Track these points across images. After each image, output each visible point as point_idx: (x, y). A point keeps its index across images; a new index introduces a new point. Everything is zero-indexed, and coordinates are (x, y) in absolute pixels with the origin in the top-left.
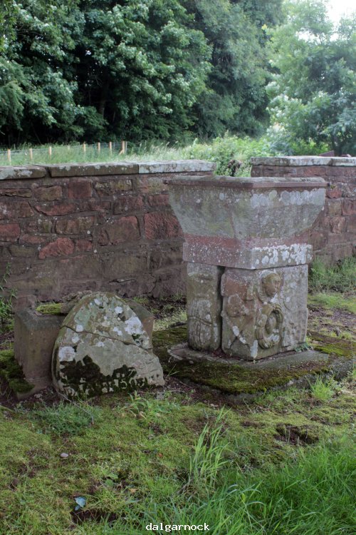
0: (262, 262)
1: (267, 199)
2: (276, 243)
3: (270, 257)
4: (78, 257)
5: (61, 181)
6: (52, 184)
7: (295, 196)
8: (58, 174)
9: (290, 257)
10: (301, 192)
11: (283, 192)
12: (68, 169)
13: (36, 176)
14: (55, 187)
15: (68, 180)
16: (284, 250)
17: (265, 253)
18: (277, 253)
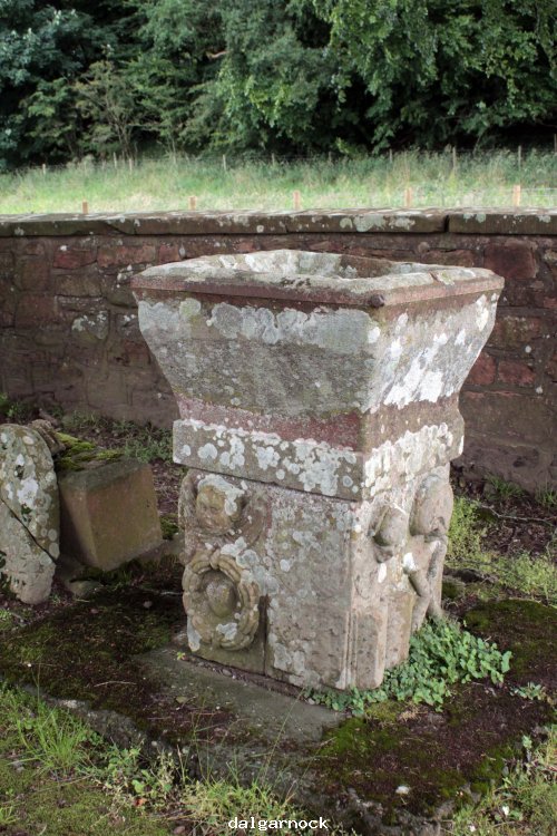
0: (199, 453)
1: (176, 315)
2: (250, 423)
3: (221, 450)
4: (502, 393)
5: (473, 242)
6: (455, 246)
7: (258, 320)
8: (461, 228)
9: (280, 465)
10: (274, 312)
11: (217, 306)
12: (481, 219)
13: (420, 229)
14: (458, 253)
15: (487, 240)
16: (261, 444)
17: (206, 438)
18: (242, 447)
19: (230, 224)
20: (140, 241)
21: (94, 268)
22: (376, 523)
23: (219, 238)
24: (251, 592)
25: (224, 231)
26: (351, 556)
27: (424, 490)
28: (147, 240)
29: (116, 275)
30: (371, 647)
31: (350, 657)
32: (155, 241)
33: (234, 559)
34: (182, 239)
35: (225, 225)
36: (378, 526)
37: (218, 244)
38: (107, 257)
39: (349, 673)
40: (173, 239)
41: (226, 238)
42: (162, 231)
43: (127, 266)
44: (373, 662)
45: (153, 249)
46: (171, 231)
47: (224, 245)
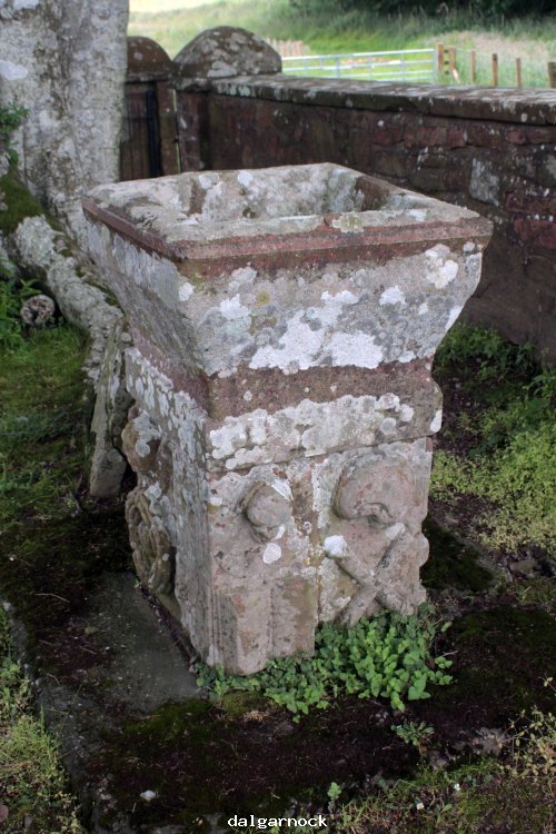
3: (144, 387)
9: (169, 415)
16: (160, 389)
19: (500, 109)
20: (435, 122)
21: (401, 147)
22: (243, 500)
23: (494, 124)
24: (158, 540)
25: (495, 117)
26: (208, 529)
27: (352, 468)
28: (441, 121)
29: (417, 156)
30: (232, 632)
31: (216, 637)
32: (446, 122)
33: (149, 502)
34: (467, 123)
35: (497, 111)
36: (245, 502)
37: (492, 132)
38: (410, 137)
39: (216, 651)
40: (459, 122)
41: (500, 126)
42: (449, 113)
43: (424, 147)
44: (235, 647)
45: (444, 131)
46: (456, 113)
47: (498, 133)
